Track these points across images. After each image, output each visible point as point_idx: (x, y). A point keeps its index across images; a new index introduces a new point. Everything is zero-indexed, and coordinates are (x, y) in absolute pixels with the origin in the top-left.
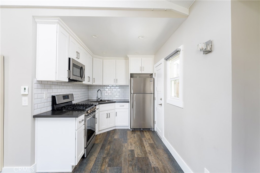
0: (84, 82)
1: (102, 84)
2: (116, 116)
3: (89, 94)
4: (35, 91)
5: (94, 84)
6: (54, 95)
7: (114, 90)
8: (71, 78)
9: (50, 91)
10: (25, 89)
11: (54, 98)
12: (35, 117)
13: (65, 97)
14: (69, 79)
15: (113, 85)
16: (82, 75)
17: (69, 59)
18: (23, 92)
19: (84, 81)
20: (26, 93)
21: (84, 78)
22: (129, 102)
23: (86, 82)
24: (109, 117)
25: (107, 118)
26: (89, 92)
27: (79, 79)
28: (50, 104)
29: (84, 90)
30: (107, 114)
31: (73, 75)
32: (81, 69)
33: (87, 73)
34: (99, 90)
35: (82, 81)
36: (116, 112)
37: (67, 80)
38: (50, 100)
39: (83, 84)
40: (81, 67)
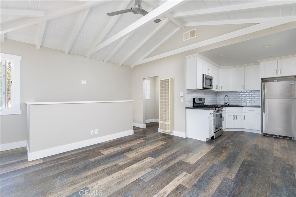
0: (212, 90)
1: (229, 91)
2: (244, 119)
3: (217, 100)
4: (186, 95)
5: (221, 90)
6: (194, 97)
7: (243, 96)
8: (204, 87)
9: (192, 95)
10: (182, 94)
11: (194, 99)
12: (186, 108)
13: (200, 99)
14: (203, 87)
15: (241, 91)
16: (211, 85)
17: (203, 75)
18: (181, 95)
19: (213, 88)
20: (183, 96)
21: (213, 86)
22: (260, 107)
23: (214, 89)
24: (236, 119)
25: (234, 119)
26: (217, 98)
27: (209, 87)
28: (192, 103)
29: (213, 96)
30: (234, 116)
31: (205, 85)
32: (211, 80)
33: (215, 83)
34: (226, 96)
35: (211, 89)
36: (244, 116)
37: (202, 88)
38: (192, 100)
39: (212, 91)
40: (210, 78)
